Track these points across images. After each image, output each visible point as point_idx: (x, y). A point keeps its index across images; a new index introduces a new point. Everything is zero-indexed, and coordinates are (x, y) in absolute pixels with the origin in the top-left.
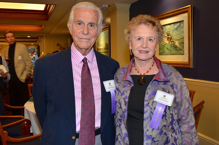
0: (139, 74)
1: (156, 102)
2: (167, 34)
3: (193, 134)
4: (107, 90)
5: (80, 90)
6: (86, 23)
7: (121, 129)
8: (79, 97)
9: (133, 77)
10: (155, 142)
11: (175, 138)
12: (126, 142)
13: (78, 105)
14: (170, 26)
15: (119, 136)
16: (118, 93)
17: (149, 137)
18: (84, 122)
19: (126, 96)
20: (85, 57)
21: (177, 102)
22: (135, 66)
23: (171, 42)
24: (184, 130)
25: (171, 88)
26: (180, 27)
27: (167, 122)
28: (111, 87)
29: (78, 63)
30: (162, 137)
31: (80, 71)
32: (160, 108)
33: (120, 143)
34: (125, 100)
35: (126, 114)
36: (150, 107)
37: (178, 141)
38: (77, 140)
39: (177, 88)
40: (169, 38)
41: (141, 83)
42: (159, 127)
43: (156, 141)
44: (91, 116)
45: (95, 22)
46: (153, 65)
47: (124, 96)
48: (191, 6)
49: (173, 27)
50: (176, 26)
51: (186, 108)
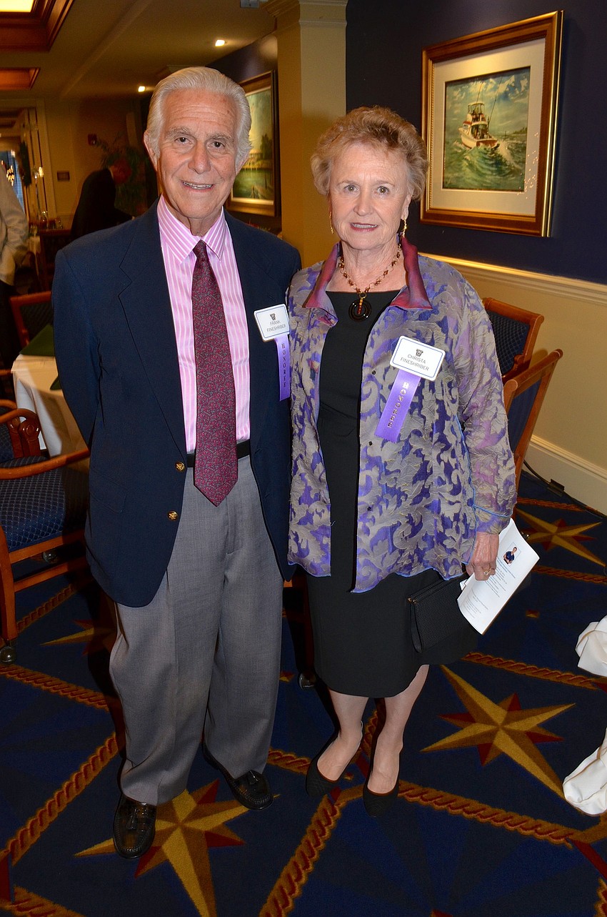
0: (352, 290)
1: (394, 368)
2: (473, 114)
3: (499, 457)
4: (266, 336)
5: (191, 337)
6: (202, 139)
7: (304, 444)
8: (190, 357)
9: (334, 297)
10: (388, 473)
11: (448, 466)
12: (318, 475)
13: (188, 381)
14: (484, 84)
15: (299, 462)
16: (296, 343)
17: (374, 462)
18: (207, 424)
19: (314, 354)
20: (201, 241)
21: (457, 367)
22: (342, 266)
23: (482, 142)
24: (476, 445)
25: (438, 331)
26: (518, 92)
27: (424, 423)
28: (278, 327)
29: (180, 257)
30: (409, 462)
31: (188, 281)
32: (406, 385)
33: (303, 479)
34: (312, 364)
35: (315, 403)
36: (376, 382)
37: (454, 473)
38: (190, 472)
39: (457, 330)
40: (477, 127)
41: (356, 314)
42: (400, 435)
43: (392, 472)
44: (224, 408)
45: (228, 135)
46: (393, 263)
47: (308, 355)
48: (559, 14)
49: (495, 88)
50: (503, 88)
51: (484, 383)
